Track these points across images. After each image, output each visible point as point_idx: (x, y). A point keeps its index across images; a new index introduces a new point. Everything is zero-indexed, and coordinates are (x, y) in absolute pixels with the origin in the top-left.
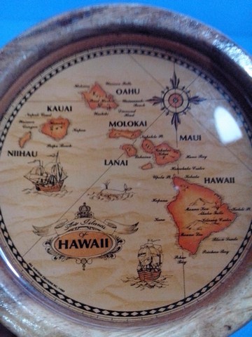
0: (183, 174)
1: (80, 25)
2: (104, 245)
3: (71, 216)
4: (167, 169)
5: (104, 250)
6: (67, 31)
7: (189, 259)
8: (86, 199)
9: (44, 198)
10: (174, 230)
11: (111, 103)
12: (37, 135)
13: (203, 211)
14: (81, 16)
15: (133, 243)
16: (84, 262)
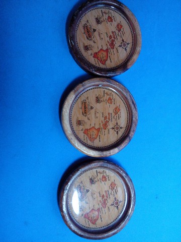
0: (101, 130)
1: (132, 106)
2: (85, 113)
3: (91, 105)
4: (102, 126)
5: (84, 113)
6: (131, 103)
7: (82, 132)
8: (95, 108)
9: (95, 98)
10: (88, 128)
11: (116, 113)
12: (108, 97)
13: (93, 135)
14: (134, 106)
15: (85, 119)
16: (81, 108)
